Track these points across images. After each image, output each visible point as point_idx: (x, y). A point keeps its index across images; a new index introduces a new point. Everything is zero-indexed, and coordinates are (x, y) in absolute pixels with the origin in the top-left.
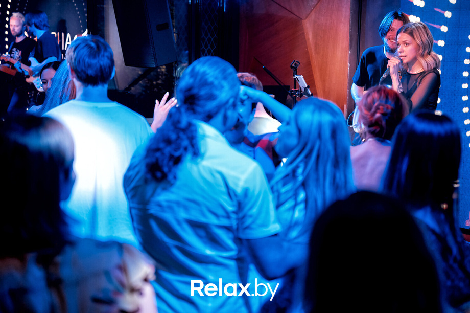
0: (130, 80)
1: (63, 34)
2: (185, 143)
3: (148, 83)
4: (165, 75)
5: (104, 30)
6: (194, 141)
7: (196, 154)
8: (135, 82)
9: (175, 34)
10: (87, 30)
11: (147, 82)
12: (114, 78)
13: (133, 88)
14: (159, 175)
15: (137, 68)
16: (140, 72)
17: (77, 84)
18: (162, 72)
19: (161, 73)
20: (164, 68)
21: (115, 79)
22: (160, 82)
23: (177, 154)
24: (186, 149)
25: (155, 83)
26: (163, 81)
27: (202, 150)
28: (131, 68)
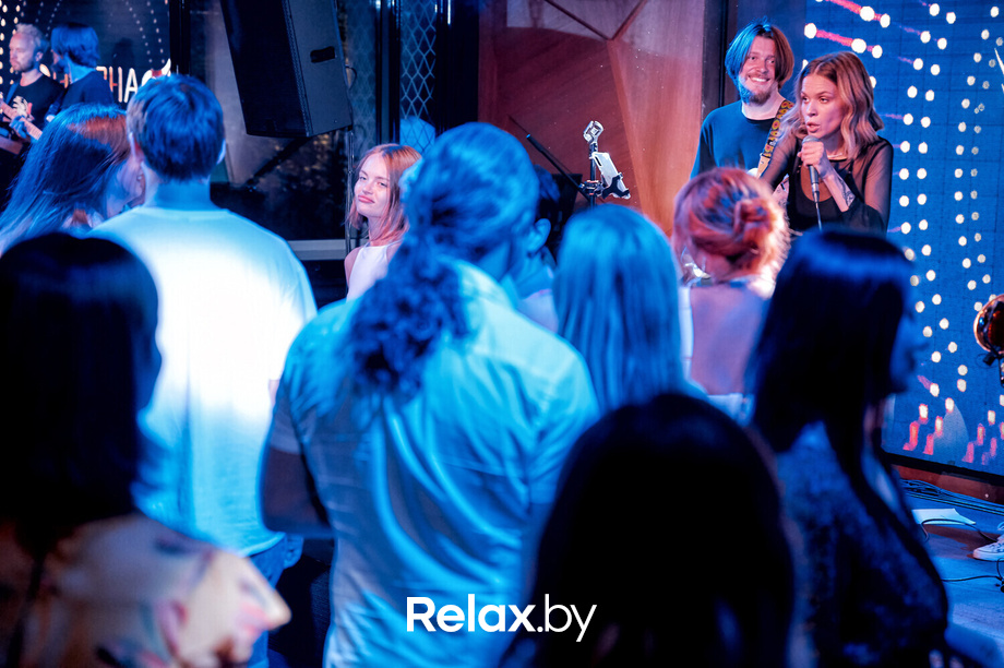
0: (258, 163)
1: (120, 70)
2: (439, 308)
3: (293, 170)
4: (329, 152)
5: (204, 61)
6: (456, 307)
7: (462, 332)
8: (266, 168)
9: (348, 70)
10: (169, 61)
11: (292, 167)
12: (224, 160)
13: (262, 180)
14: (384, 376)
15: (270, 140)
16: (277, 148)
17: (149, 173)
18: (323, 147)
19: (320, 150)
20: (325, 139)
21: (227, 163)
22: (317, 167)
23: (422, 335)
24: (440, 324)
25: (307, 169)
26: (323, 165)
27: (473, 323)
28: (258, 138)
